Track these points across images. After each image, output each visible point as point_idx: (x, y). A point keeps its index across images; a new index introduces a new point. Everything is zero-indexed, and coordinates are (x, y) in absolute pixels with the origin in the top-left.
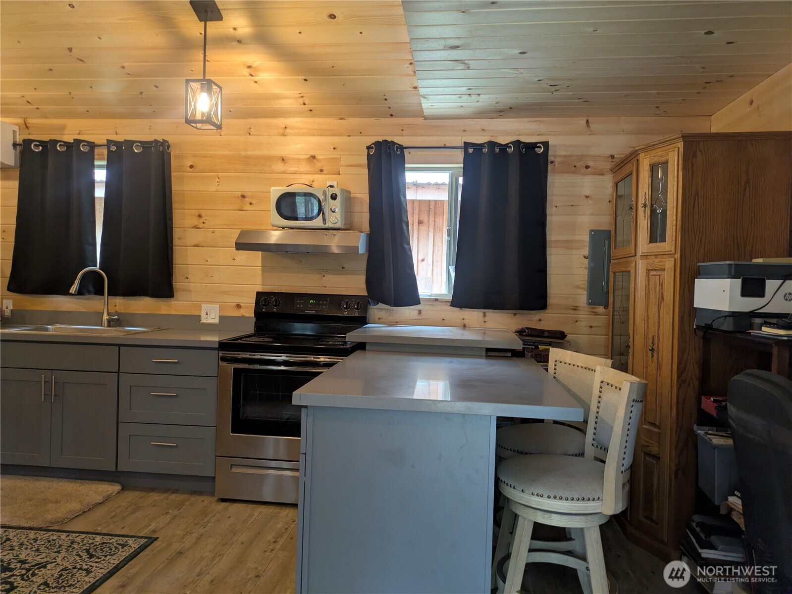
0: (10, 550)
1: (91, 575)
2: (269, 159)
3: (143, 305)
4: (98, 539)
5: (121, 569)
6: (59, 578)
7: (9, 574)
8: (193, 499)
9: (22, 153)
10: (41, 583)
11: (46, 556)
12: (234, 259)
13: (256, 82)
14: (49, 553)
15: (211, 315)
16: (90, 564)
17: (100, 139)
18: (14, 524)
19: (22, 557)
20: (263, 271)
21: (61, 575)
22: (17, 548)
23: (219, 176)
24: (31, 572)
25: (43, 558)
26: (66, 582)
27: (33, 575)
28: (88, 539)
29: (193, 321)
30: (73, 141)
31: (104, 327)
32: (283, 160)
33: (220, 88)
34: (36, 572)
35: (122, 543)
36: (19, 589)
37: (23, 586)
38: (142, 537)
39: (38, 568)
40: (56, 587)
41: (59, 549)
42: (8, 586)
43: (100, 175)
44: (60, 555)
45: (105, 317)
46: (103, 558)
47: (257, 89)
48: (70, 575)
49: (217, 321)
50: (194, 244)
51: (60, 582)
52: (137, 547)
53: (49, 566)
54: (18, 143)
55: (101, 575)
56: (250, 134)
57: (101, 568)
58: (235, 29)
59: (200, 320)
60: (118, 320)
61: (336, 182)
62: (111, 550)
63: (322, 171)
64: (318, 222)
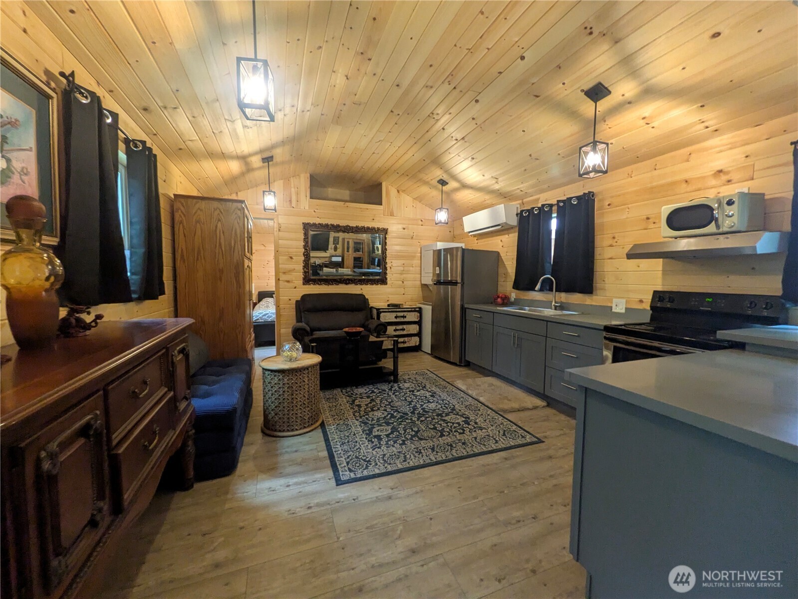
0: (476, 415)
1: (497, 444)
2: (674, 184)
3: (576, 298)
4: (514, 427)
7: (467, 426)
9: (520, 218)
11: (486, 425)
12: (639, 267)
13: (653, 127)
14: (488, 424)
15: (619, 307)
17: (554, 201)
18: (486, 404)
19: (477, 421)
20: (663, 274)
21: (485, 438)
22: (479, 415)
23: (629, 207)
25: (484, 425)
27: (475, 431)
28: (510, 425)
29: (607, 310)
30: (541, 206)
31: (552, 310)
32: (686, 181)
33: (607, 144)
34: (477, 431)
35: (524, 435)
36: (465, 435)
37: (467, 434)
38: (536, 437)
41: (493, 424)
42: (462, 431)
44: (491, 427)
45: (553, 303)
46: (508, 438)
47: (656, 132)
49: (623, 311)
50: (610, 257)
52: (530, 441)
53: (484, 430)
54: (518, 213)
55: (500, 447)
56: (655, 169)
57: (503, 444)
58: (623, 95)
59: (612, 310)
60: (560, 306)
61: (747, 188)
62: (515, 436)
63: (729, 181)
64: (711, 228)
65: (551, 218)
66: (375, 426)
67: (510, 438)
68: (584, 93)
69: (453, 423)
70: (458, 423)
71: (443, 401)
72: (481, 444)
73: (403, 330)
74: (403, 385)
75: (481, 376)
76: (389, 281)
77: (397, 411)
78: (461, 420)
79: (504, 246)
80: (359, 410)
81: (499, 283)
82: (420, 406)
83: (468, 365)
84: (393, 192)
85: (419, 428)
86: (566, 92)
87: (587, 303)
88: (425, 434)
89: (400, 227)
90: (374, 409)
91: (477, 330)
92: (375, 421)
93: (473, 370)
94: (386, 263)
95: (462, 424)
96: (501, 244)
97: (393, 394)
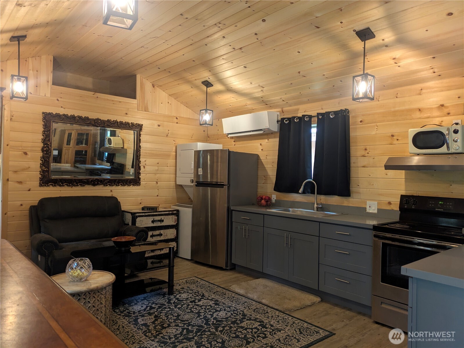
0: (267, 318)
1: (299, 343)
2: (411, 111)
3: (334, 200)
4: (306, 324)
5: (313, 345)
6: (285, 339)
7: (265, 329)
8: (359, 317)
9: (281, 125)
10: (277, 339)
11: (281, 326)
12: (387, 174)
13: (399, 66)
14: (283, 325)
15: (372, 208)
16: (300, 337)
17: (314, 113)
18: (271, 305)
19: (272, 323)
20: (406, 181)
21: (286, 338)
22: (270, 318)
23: (377, 125)
24: (274, 332)
25: (280, 327)
26: (288, 342)
27: (275, 333)
28: (301, 323)
29: (362, 211)
30: (301, 116)
31: (315, 211)
32: (420, 110)
33: (374, 76)
35: (317, 331)
36: (268, 338)
37: (270, 338)
38: (327, 331)
39: (277, 331)
40: (283, 343)
41: (287, 324)
42: (264, 336)
43: (314, 131)
44: (287, 328)
45: (316, 206)
46: (306, 336)
47: (400, 70)
48: (290, 339)
49: (376, 211)
50: (363, 165)
51: (285, 341)
52: (324, 336)
53: (282, 331)
54: (279, 120)
55: (304, 345)
56: (397, 97)
57: (304, 341)
58: (383, 40)
59: (366, 211)
60: (321, 208)
61: (460, 120)
62: (311, 333)
63: (449, 114)
64: (443, 149)
65: (311, 127)
66: (176, 344)
67: (308, 335)
68: (355, 32)
69: (252, 329)
70: (256, 328)
71: (229, 308)
72: (287, 345)
73: (160, 235)
74: (180, 296)
75: (251, 278)
76: (142, 182)
77: (189, 325)
78: (257, 324)
79: (263, 150)
80: (149, 330)
81: (259, 185)
82: (210, 316)
83: (233, 268)
84: (148, 85)
85: (222, 339)
86: (342, 29)
87: (344, 205)
88: (232, 344)
89: (156, 123)
90: (164, 326)
91: (245, 232)
92: (174, 339)
93: (240, 272)
94: (140, 162)
95: (260, 328)
96: (260, 148)
97: (176, 306)
